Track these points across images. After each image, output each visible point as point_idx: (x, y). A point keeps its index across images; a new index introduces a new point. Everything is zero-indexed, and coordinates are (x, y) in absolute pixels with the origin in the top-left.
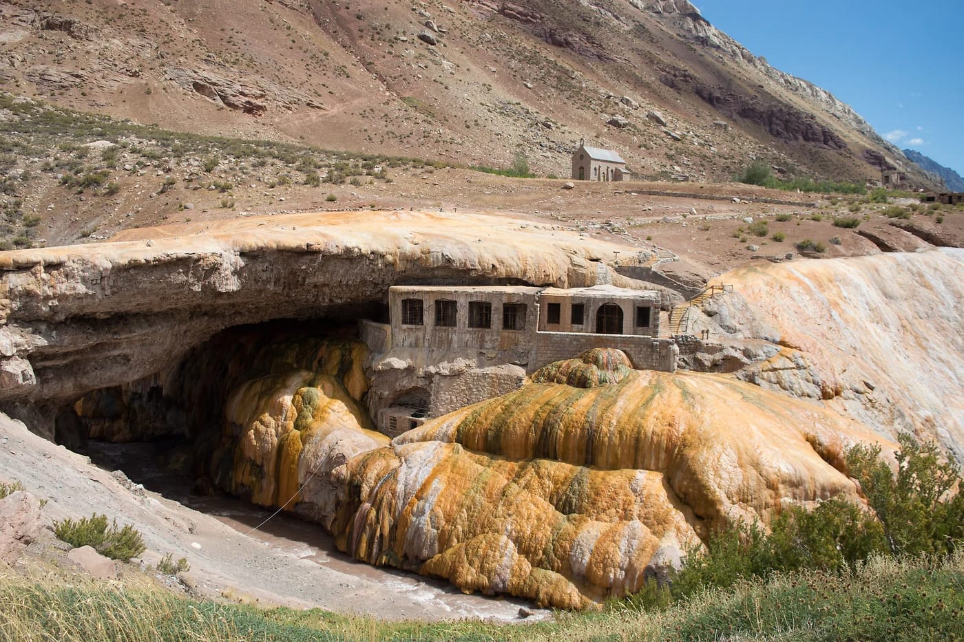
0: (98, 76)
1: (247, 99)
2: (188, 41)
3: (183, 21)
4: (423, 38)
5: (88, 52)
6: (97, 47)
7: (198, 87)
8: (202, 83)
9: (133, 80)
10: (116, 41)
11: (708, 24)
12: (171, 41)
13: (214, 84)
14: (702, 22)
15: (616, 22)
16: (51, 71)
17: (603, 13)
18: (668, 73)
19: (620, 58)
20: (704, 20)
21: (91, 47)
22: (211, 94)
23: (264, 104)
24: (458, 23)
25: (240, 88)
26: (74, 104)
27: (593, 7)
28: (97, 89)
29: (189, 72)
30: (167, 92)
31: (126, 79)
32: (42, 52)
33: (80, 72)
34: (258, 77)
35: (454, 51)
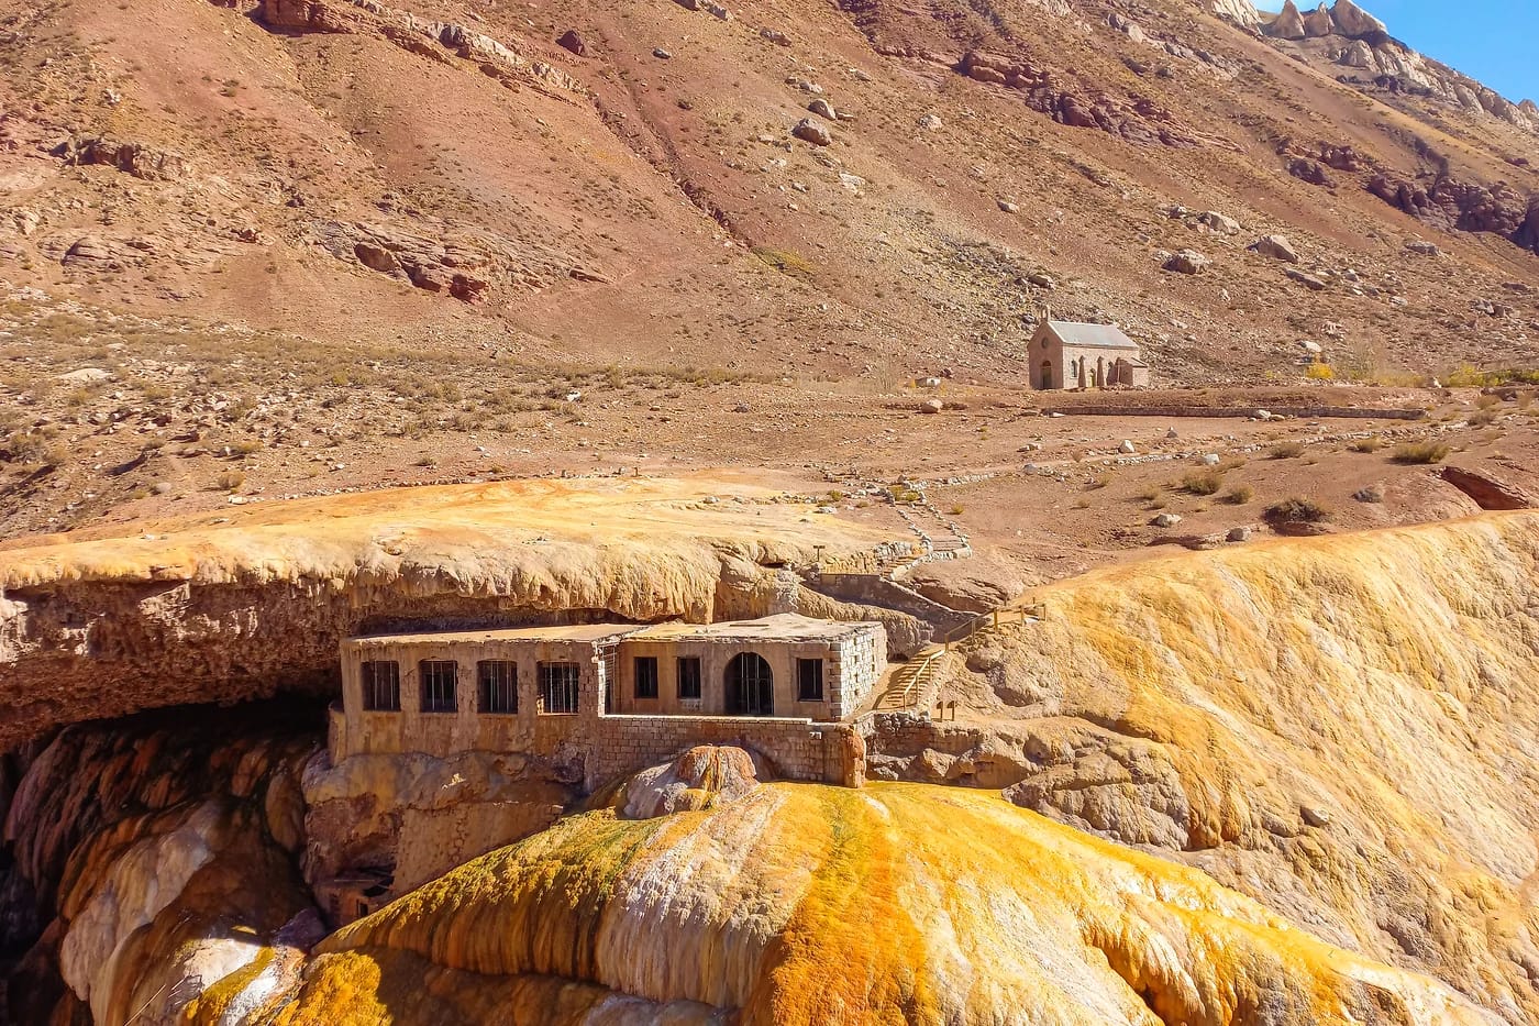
0: (179, 243)
1: (455, 271)
2: (352, 171)
3: (346, 136)
4: (803, 133)
5: (161, 202)
6: (182, 191)
7: (365, 255)
8: (372, 247)
9: (246, 248)
10: (216, 179)
11: (1405, 49)
12: (320, 173)
13: (396, 248)
14: (1391, 48)
15: (1202, 66)
16: (93, 240)
17: (1177, 51)
18: (1310, 155)
19: (1208, 137)
20: (1395, 42)
21: (168, 191)
22: (387, 267)
23: (488, 278)
24: (876, 100)
25: (442, 252)
26: (133, 298)
27: (1155, 43)
28: (178, 269)
29: (349, 229)
30: (306, 266)
31: (234, 247)
32: (79, 206)
33: (146, 239)
34: (478, 230)
35: (866, 153)
